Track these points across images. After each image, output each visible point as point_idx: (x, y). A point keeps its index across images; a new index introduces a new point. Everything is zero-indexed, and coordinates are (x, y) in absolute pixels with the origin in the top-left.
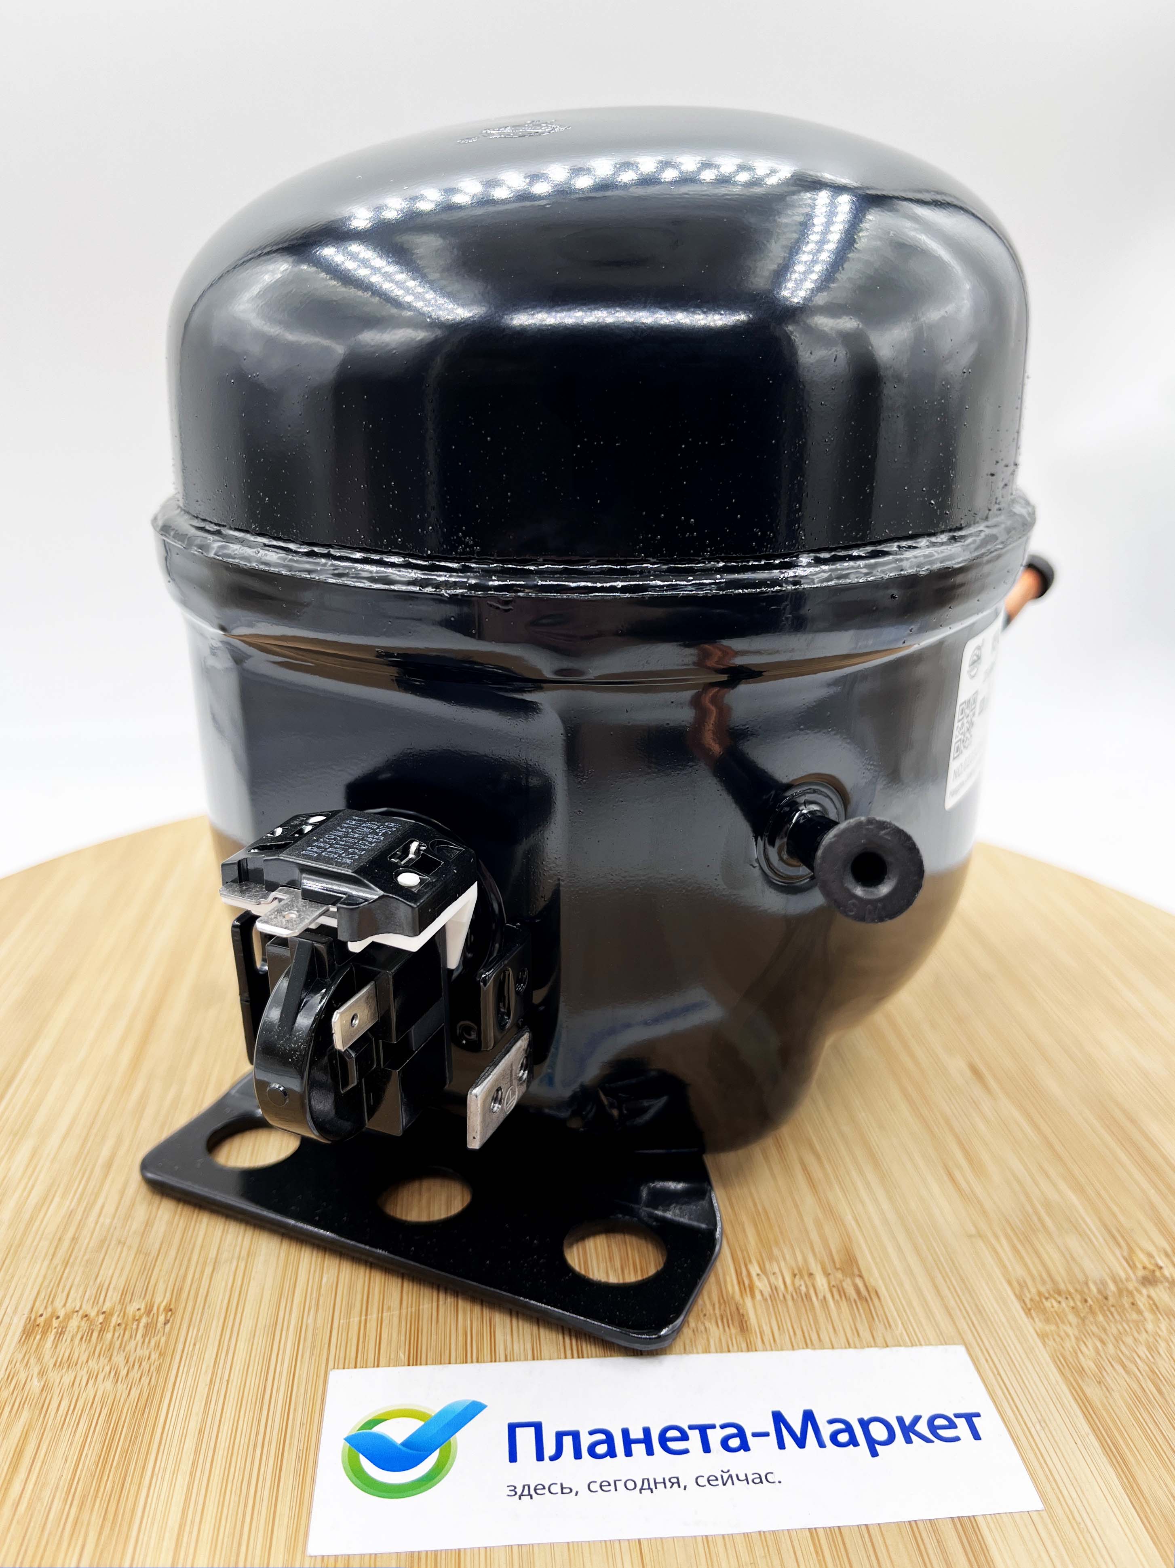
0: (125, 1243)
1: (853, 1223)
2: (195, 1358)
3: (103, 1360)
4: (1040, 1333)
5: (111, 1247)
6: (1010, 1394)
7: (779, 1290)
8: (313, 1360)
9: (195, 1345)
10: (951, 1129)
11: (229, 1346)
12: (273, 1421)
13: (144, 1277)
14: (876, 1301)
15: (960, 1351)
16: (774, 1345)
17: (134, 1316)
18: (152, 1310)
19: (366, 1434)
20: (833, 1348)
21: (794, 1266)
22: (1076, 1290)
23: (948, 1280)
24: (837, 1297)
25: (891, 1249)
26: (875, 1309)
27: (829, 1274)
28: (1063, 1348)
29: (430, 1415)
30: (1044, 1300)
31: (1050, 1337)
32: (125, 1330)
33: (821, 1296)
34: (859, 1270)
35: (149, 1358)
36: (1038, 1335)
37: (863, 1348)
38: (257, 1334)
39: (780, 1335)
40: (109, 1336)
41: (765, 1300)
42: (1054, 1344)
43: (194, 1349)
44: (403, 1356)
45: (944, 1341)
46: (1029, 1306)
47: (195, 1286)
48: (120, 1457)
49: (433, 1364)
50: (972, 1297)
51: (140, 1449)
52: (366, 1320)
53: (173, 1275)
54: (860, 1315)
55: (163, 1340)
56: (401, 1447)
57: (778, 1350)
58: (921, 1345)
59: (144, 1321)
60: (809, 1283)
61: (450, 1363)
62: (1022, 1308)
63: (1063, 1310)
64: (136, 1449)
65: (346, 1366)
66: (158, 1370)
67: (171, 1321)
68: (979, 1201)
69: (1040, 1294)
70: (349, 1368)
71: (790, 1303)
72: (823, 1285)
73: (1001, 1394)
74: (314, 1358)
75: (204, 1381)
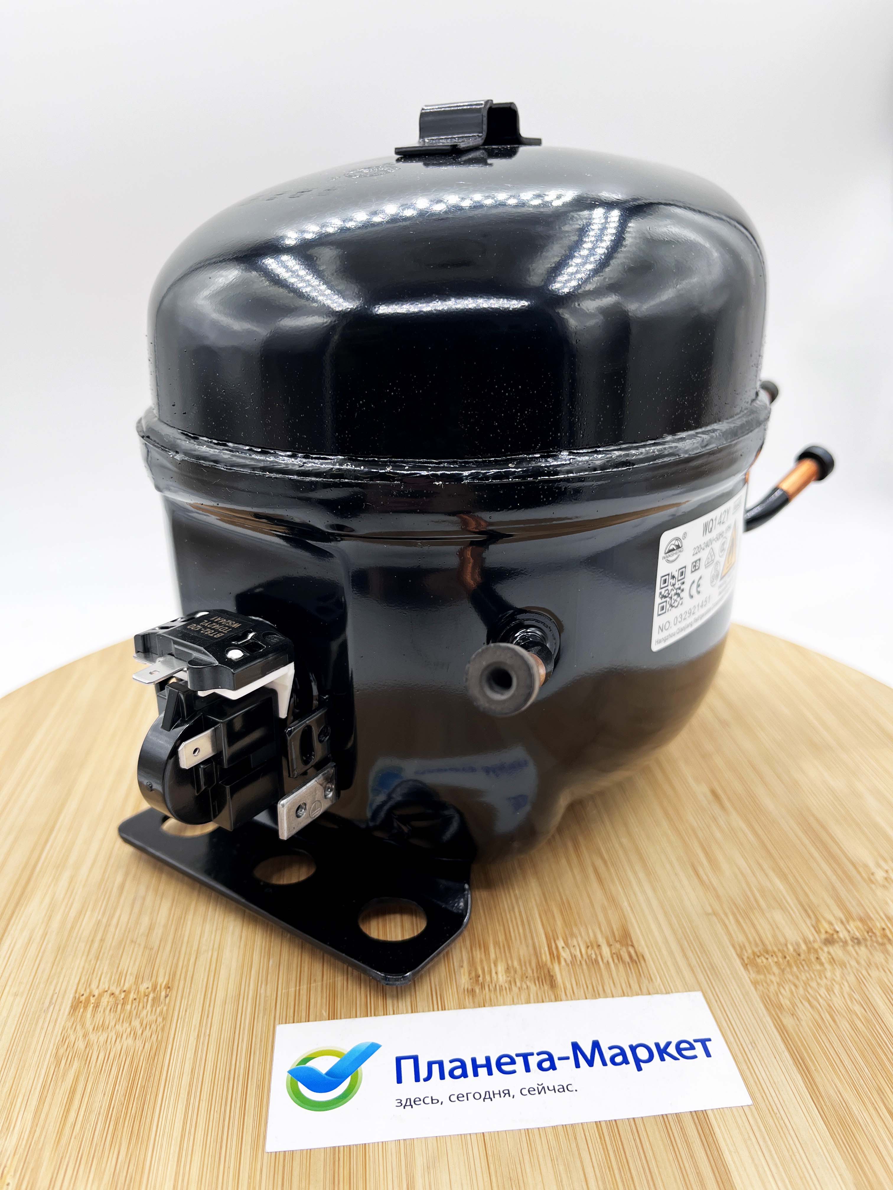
0: (135, 943)
1: (629, 909)
2: (187, 1020)
3: (126, 1025)
4: (753, 980)
5: (127, 946)
6: (732, 1024)
7: (577, 959)
8: (265, 1019)
9: (186, 1011)
10: (697, 837)
11: (208, 1011)
12: (240, 1062)
13: (150, 964)
14: (642, 962)
15: (698, 996)
16: (574, 997)
17: (145, 993)
18: (157, 988)
19: (302, 1067)
20: (613, 996)
21: (588, 941)
22: (779, 950)
23: (692, 946)
24: (616, 961)
25: (654, 927)
26: (642, 969)
27: (611, 945)
28: (769, 991)
29: (344, 1053)
30: (757, 958)
31: (760, 984)
32: (139, 1002)
33: (605, 961)
34: (632, 941)
35: (156, 1022)
36: (752, 982)
37: (632, 995)
38: (227, 1001)
39: (577, 988)
40: (128, 1007)
41: (568, 965)
42: (763, 989)
43: (185, 1014)
44: (325, 1014)
45: (688, 989)
46: (746, 962)
47: (184, 970)
48: (140, 1091)
49: (345, 1018)
50: (708, 958)
51: (153, 1084)
52: (299, 989)
53: (170, 963)
54: (632, 973)
55: (165, 1008)
56: (326, 1076)
57: (575, 999)
58: (672, 992)
59: (151, 996)
60: (598, 953)
61: (356, 1017)
62: (742, 964)
63: (770, 964)
64: (150, 1085)
65: (287, 1022)
66: (163, 1029)
67: (169, 995)
68: (715, 889)
69: (754, 953)
70: (289, 1023)
71: (585, 967)
72: (607, 953)
73: (726, 1026)
74: (266, 1017)
75: (193, 1035)
